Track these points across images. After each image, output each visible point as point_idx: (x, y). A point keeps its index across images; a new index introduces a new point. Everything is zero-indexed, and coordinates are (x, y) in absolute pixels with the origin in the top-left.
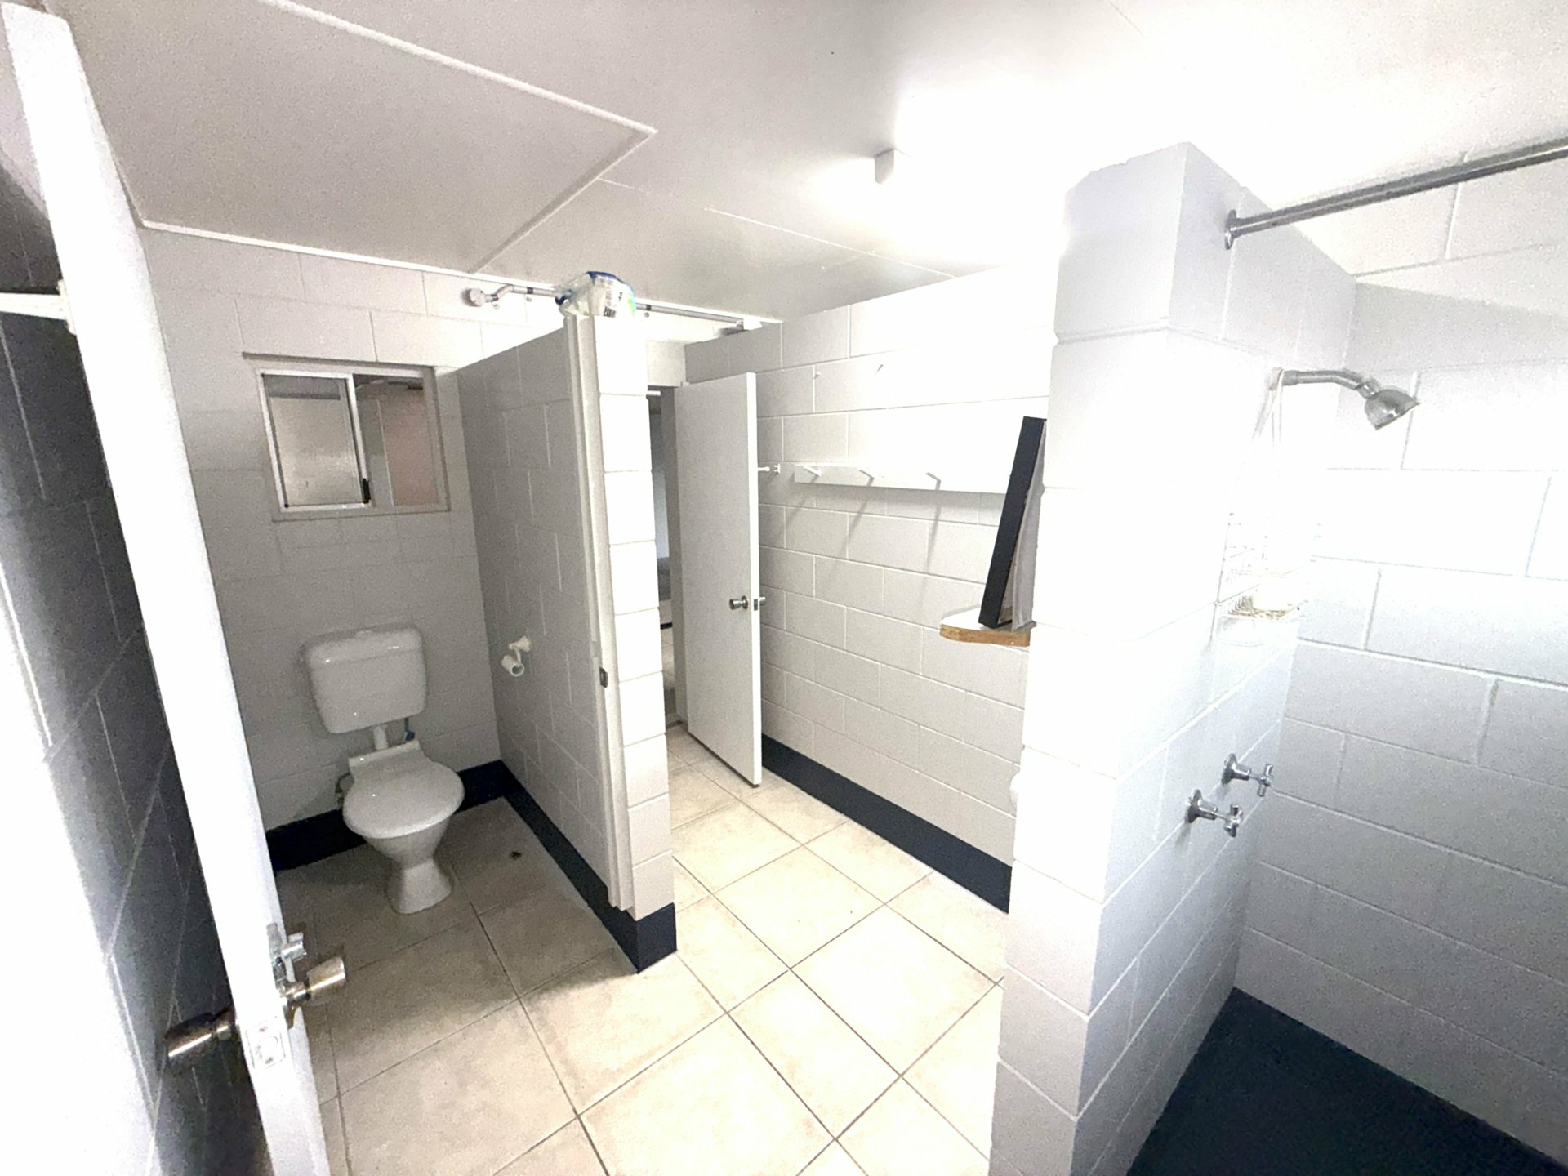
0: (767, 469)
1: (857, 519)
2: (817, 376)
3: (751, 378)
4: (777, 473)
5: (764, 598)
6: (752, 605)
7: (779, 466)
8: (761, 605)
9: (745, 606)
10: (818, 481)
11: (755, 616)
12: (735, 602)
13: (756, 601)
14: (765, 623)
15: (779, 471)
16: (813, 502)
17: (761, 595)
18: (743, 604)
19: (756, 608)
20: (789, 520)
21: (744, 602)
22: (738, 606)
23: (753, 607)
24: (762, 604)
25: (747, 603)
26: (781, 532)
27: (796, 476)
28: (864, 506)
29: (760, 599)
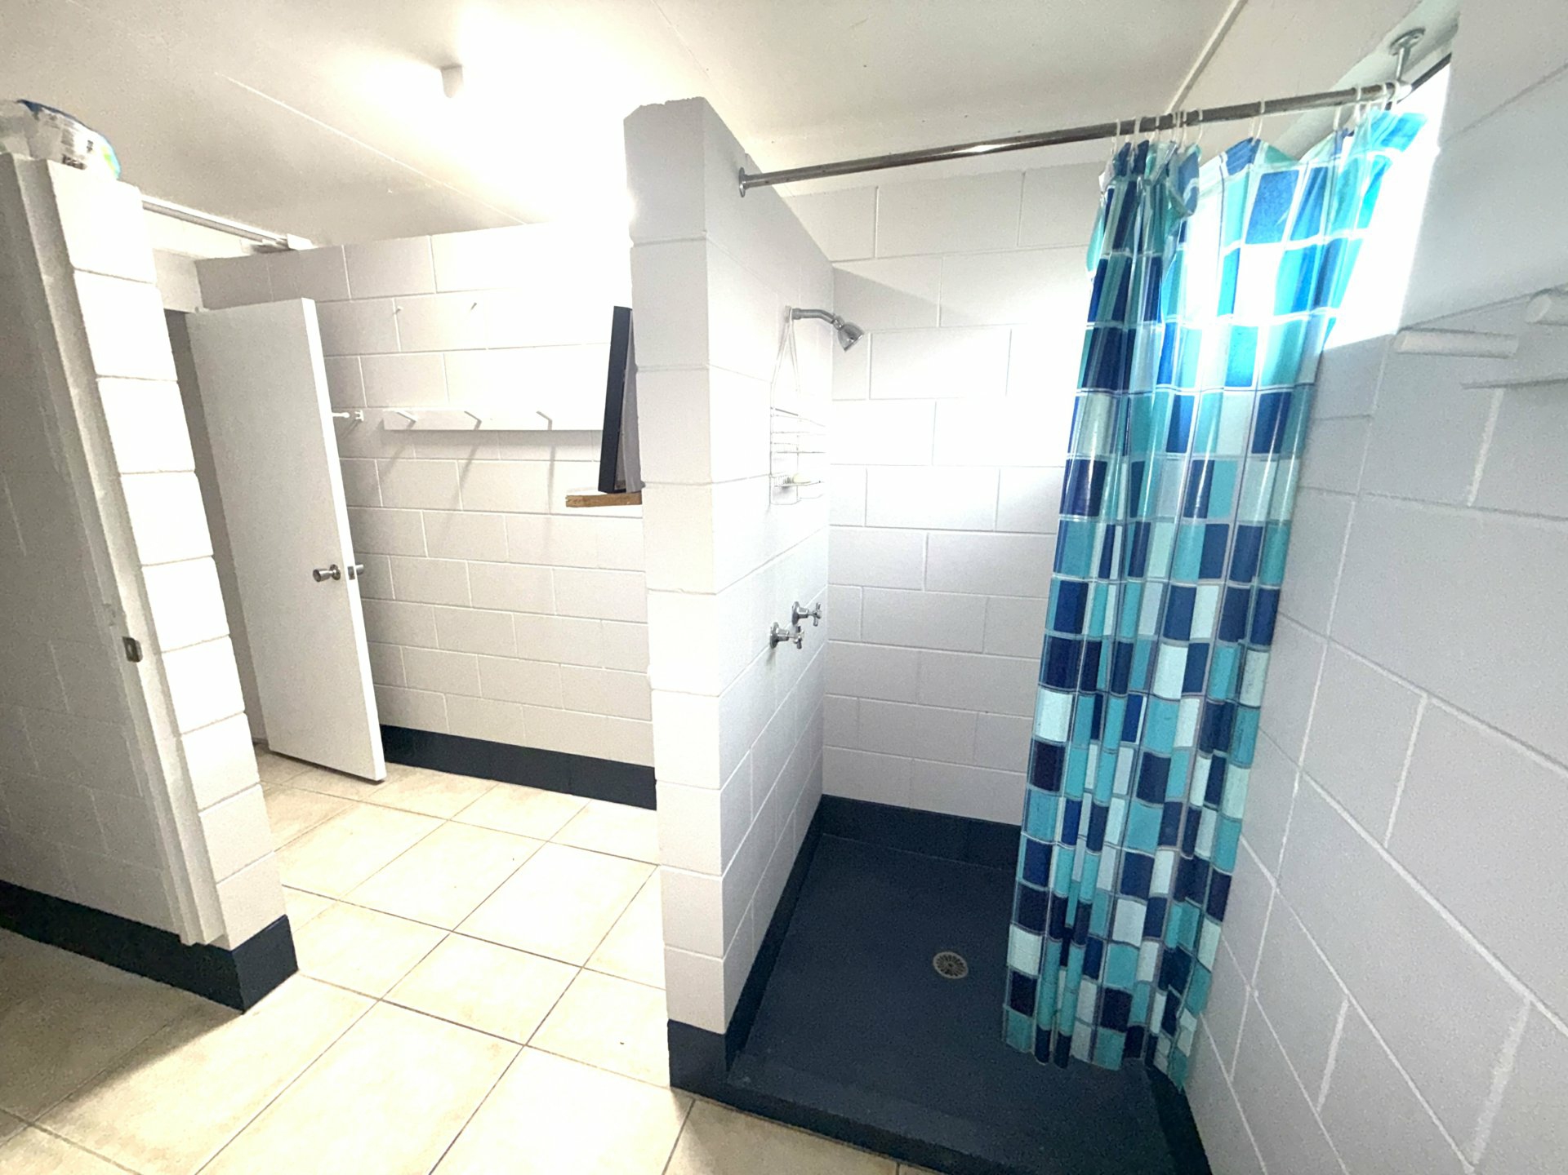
0: (346, 415)
1: (467, 465)
2: (398, 310)
3: (309, 306)
4: (360, 420)
5: (361, 566)
6: (345, 574)
7: (361, 413)
8: (358, 574)
9: (337, 577)
10: (415, 427)
11: (353, 587)
12: (321, 573)
13: (350, 569)
14: (366, 595)
15: (362, 418)
16: (412, 451)
17: (357, 563)
18: (333, 575)
19: (352, 576)
20: (383, 474)
21: (335, 571)
22: (327, 577)
23: (347, 577)
24: (360, 573)
25: (338, 573)
26: (374, 489)
27: (385, 423)
28: (473, 452)
29: (356, 568)
